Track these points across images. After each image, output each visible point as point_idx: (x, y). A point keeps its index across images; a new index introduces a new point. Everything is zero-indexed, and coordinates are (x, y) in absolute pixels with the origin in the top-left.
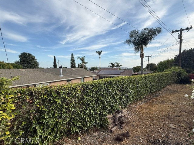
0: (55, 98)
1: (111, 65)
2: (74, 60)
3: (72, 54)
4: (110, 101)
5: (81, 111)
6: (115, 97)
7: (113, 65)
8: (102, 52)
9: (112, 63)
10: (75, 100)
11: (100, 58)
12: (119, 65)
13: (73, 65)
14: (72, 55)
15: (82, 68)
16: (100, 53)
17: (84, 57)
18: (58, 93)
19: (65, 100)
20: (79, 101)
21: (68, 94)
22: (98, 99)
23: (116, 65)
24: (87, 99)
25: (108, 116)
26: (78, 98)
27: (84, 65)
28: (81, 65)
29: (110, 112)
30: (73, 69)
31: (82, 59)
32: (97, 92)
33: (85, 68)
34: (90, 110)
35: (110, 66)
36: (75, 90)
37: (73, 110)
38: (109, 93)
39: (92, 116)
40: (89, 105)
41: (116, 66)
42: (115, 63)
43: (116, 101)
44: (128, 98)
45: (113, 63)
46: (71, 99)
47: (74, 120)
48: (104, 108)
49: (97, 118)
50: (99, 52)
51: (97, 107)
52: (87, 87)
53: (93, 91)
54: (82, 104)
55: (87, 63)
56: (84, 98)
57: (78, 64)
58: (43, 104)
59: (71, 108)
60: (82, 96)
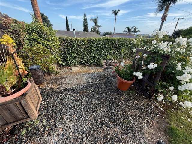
0: (74, 43)
1: (127, 30)
2: (87, 23)
3: (85, 13)
4: (105, 53)
5: (87, 54)
6: (110, 50)
7: (129, 30)
8: (119, 12)
9: (128, 28)
10: (84, 47)
11: (116, 20)
12: (137, 30)
13: (86, 29)
14: (85, 16)
15: (95, 32)
16: (116, 13)
17: (98, 17)
18: (75, 41)
19: (79, 46)
20: (86, 48)
21: (80, 43)
22: (97, 50)
23: (133, 30)
24: (90, 47)
25: (103, 61)
26: (86, 46)
27: (98, 28)
28: (94, 29)
29: (105, 59)
30: (86, 32)
31: (95, 21)
32: (97, 45)
33: (98, 33)
34: (92, 55)
35: (126, 32)
36: (84, 41)
37: (83, 52)
38: (105, 47)
39: (93, 58)
40: (92, 51)
41: (133, 32)
42: (133, 27)
43: (110, 54)
44: (120, 54)
45: (130, 28)
46: (82, 46)
47: (84, 57)
48: (100, 55)
49: (96, 60)
50: (116, 11)
51: (96, 54)
52: (91, 41)
53: (95, 44)
54: (88, 50)
55: (100, 26)
56: (89, 47)
57: (91, 28)
58: (69, 46)
59: (82, 51)
60: (88, 45)
